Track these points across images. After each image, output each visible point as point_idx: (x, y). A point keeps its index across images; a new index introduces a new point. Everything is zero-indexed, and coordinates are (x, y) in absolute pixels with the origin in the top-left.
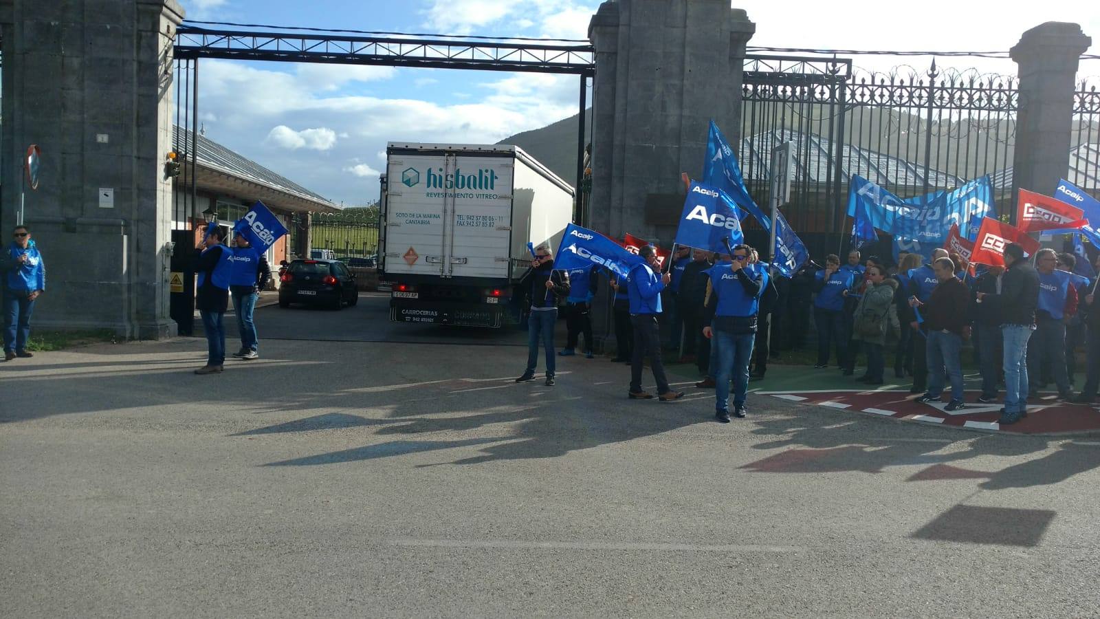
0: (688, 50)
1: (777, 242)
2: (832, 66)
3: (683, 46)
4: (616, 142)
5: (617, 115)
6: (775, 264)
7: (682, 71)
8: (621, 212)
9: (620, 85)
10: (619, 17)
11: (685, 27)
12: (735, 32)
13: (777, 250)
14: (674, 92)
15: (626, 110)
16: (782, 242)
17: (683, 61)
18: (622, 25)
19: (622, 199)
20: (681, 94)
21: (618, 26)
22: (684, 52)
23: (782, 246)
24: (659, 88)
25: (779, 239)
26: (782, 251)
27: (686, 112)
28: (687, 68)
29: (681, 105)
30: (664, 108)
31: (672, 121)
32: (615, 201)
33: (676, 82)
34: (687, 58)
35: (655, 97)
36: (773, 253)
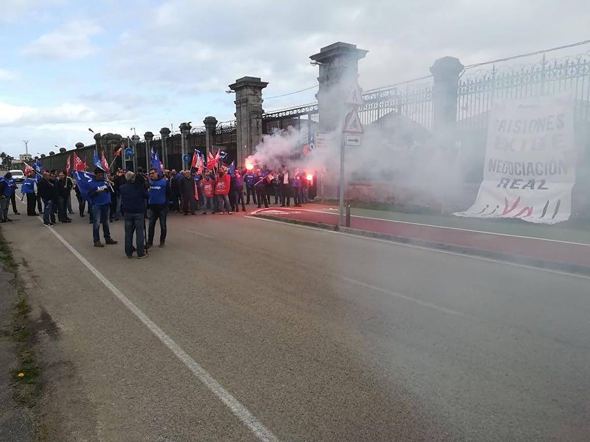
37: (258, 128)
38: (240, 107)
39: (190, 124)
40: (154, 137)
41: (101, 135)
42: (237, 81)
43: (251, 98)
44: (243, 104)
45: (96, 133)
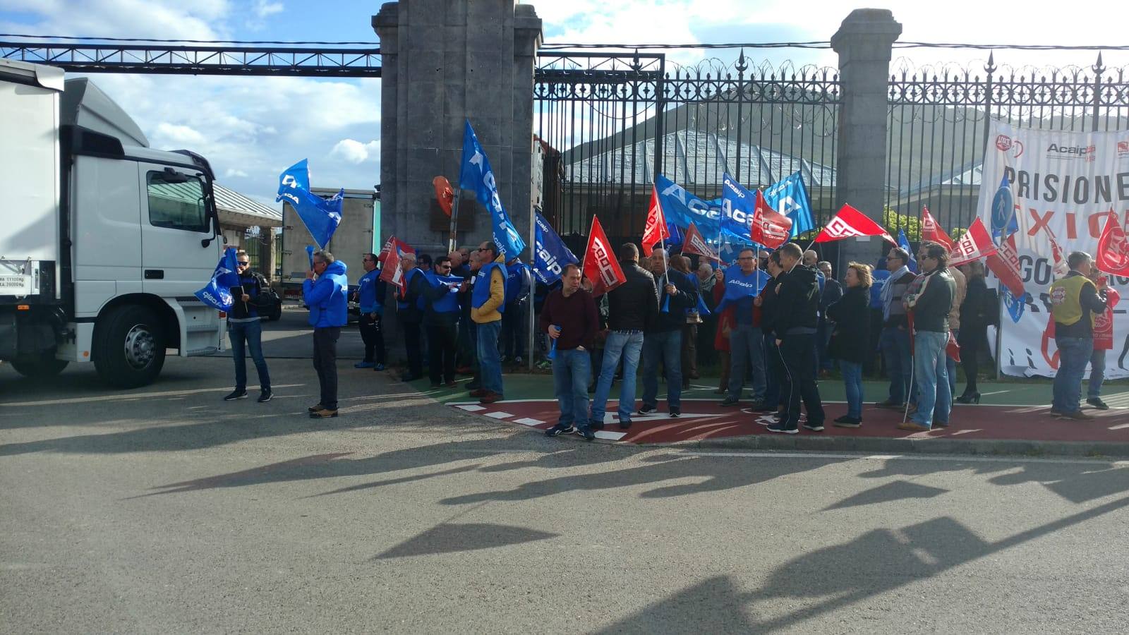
0: (468, 48)
1: (536, 247)
2: (634, 61)
3: (465, 44)
4: (399, 146)
5: (399, 118)
6: (534, 270)
7: (465, 71)
8: (406, 218)
9: (401, 87)
10: (397, 17)
11: (466, 25)
12: (521, 29)
13: (537, 255)
14: (457, 92)
15: (407, 112)
16: (541, 247)
17: (464, 60)
18: (401, 25)
19: (405, 205)
20: (463, 94)
21: (397, 26)
22: (466, 51)
23: (541, 250)
24: (440, 90)
25: (538, 243)
26: (542, 257)
27: (469, 114)
28: (469, 68)
29: (463, 105)
30: (446, 110)
31: (456, 123)
32: (399, 208)
33: (458, 82)
34: (469, 57)
35: (436, 99)
36: (533, 258)
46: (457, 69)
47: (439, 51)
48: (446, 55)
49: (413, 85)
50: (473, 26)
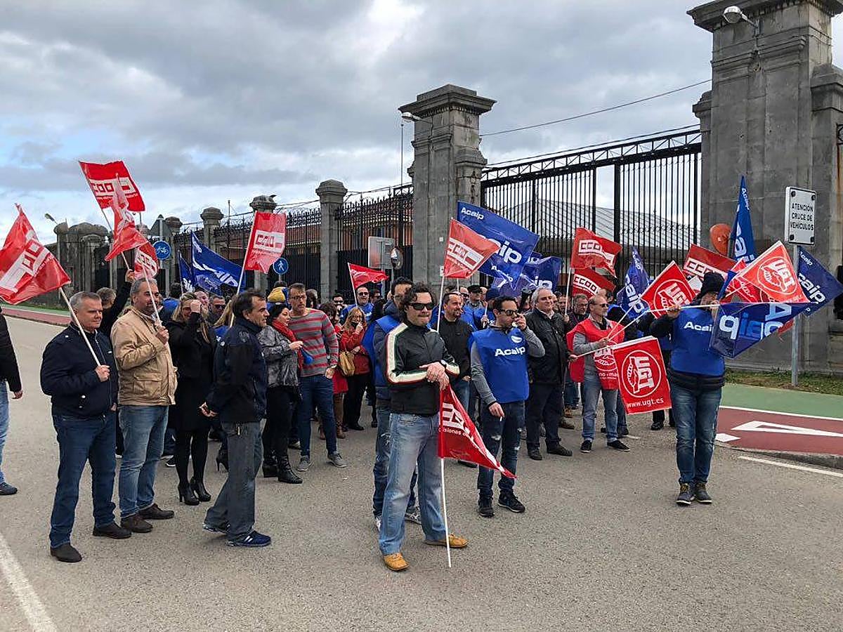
0: (767, 114)
3: (764, 111)
4: (711, 202)
5: (711, 180)
7: (764, 133)
9: (713, 155)
11: (765, 95)
12: (817, 87)
14: (758, 152)
17: (764, 124)
18: (713, 108)
20: (763, 153)
21: (710, 109)
22: (765, 117)
24: (743, 152)
27: (768, 168)
28: (768, 129)
29: (763, 161)
30: (748, 167)
31: (758, 177)
33: (758, 143)
34: (767, 121)
35: (740, 160)
37: (473, 198)
38: (429, 153)
39: (274, 199)
40: (182, 228)
41: (69, 227)
42: (418, 97)
43: (459, 133)
44: (437, 147)
45: (59, 222)
46: (758, 132)
47: (743, 122)
48: (749, 123)
49: (722, 152)
50: (771, 94)
